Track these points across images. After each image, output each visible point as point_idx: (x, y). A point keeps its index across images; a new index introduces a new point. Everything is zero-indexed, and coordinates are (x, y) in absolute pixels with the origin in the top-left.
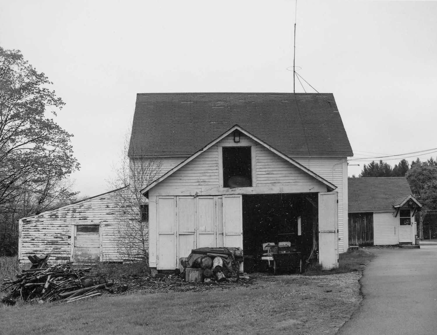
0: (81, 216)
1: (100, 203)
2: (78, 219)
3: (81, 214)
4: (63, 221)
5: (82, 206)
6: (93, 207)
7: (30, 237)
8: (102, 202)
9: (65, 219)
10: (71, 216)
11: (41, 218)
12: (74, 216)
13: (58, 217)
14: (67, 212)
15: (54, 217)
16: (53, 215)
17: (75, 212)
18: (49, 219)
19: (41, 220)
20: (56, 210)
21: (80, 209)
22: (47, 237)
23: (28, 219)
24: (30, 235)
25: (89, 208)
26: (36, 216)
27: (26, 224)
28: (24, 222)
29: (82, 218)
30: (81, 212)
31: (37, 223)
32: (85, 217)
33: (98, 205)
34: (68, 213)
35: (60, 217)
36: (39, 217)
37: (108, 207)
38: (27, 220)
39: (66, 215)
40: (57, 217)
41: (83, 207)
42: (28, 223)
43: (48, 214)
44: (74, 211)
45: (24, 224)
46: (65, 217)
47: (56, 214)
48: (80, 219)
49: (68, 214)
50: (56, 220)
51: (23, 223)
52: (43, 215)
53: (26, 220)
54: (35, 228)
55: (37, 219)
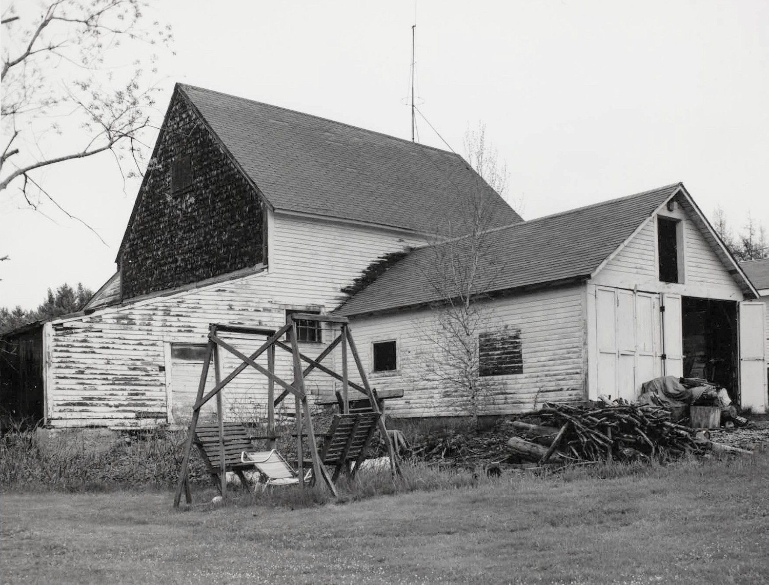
0: (181, 324)
1: (217, 298)
2: (177, 329)
3: (181, 318)
4: (146, 333)
5: (182, 302)
6: (204, 307)
7: (74, 365)
8: (220, 298)
9: (149, 328)
10: (160, 323)
11: (97, 322)
12: (168, 324)
13: (135, 324)
14: (151, 312)
15: (125, 322)
16: (123, 318)
17: (169, 315)
18: (114, 327)
19: (97, 326)
20: (129, 307)
21: (178, 309)
22: (114, 367)
23: (68, 323)
24: (74, 362)
25: (195, 308)
26: (86, 318)
27: (63, 335)
28: (56, 330)
29: (183, 329)
30: (181, 316)
31: (88, 334)
32: (190, 327)
33: (214, 302)
34: (154, 314)
35: (138, 322)
36: (92, 320)
37: (231, 308)
38: (65, 325)
39: (152, 319)
40: (131, 322)
41: (183, 305)
42: (68, 333)
43: (111, 316)
44: (167, 312)
45: (57, 335)
46: (149, 325)
47: (130, 317)
48: (180, 331)
49: (154, 317)
50: (131, 329)
51: (54, 333)
52: (100, 317)
53: (61, 324)
54: (84, 344)
55: (87, 325)
